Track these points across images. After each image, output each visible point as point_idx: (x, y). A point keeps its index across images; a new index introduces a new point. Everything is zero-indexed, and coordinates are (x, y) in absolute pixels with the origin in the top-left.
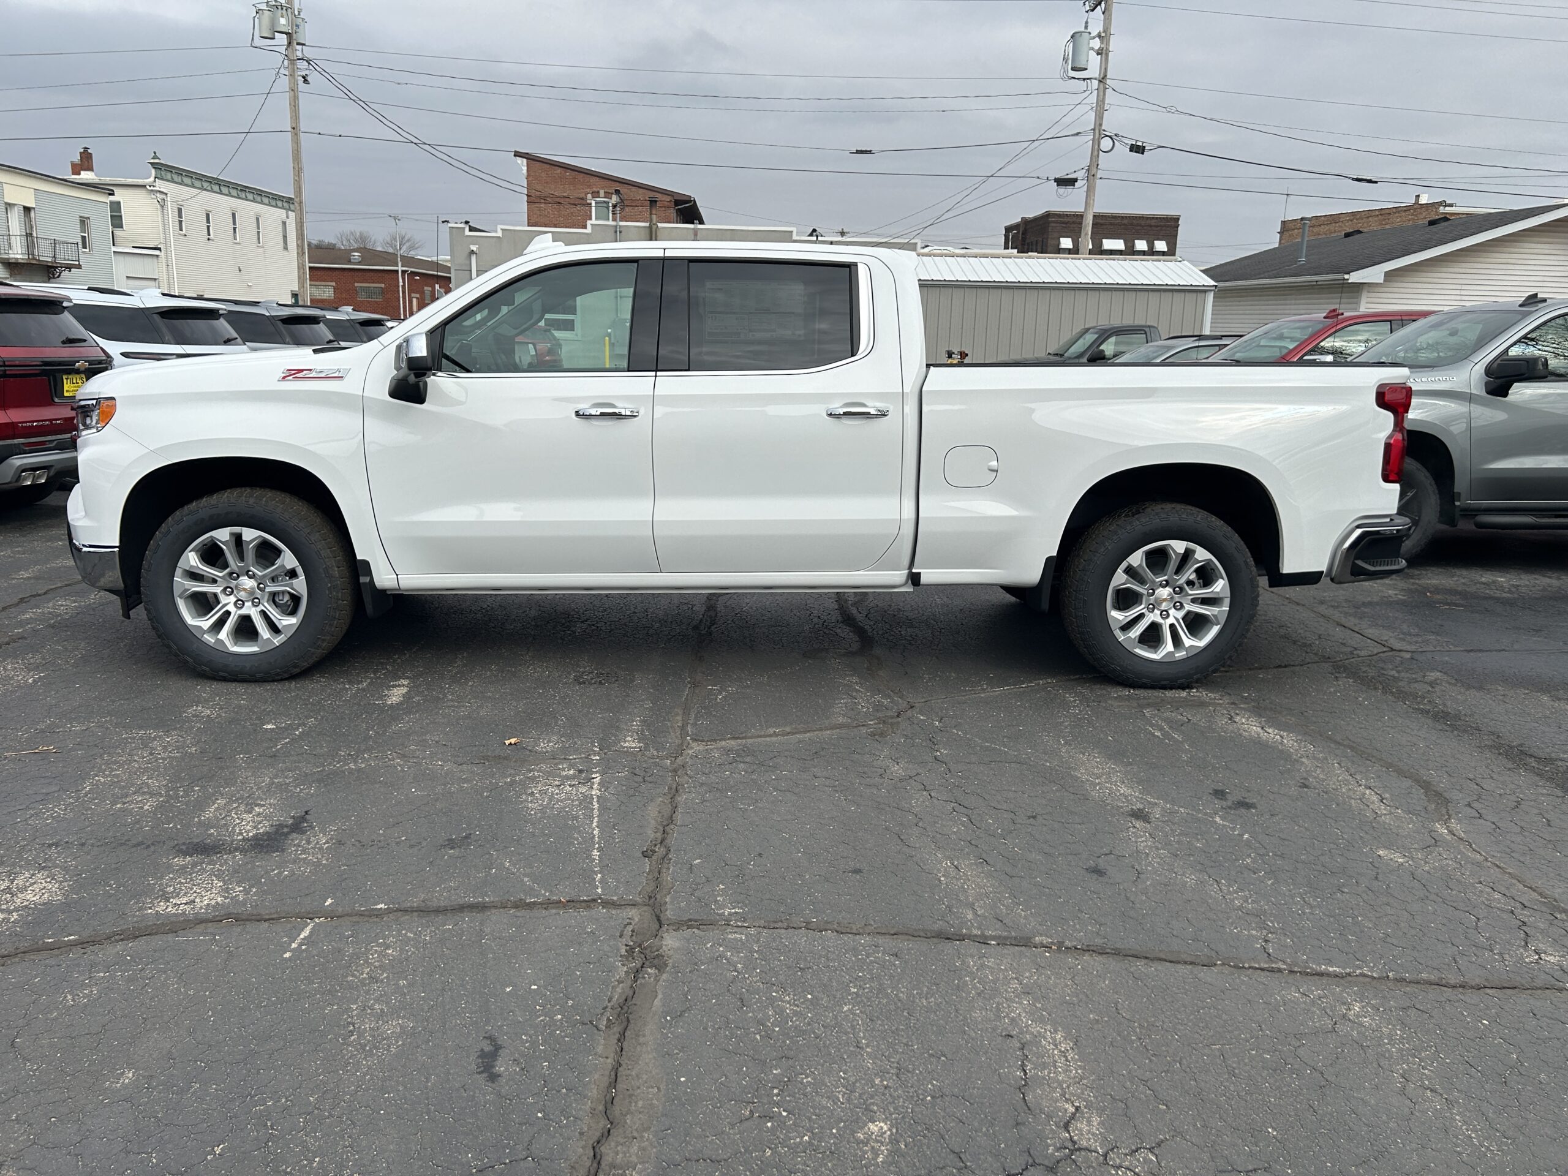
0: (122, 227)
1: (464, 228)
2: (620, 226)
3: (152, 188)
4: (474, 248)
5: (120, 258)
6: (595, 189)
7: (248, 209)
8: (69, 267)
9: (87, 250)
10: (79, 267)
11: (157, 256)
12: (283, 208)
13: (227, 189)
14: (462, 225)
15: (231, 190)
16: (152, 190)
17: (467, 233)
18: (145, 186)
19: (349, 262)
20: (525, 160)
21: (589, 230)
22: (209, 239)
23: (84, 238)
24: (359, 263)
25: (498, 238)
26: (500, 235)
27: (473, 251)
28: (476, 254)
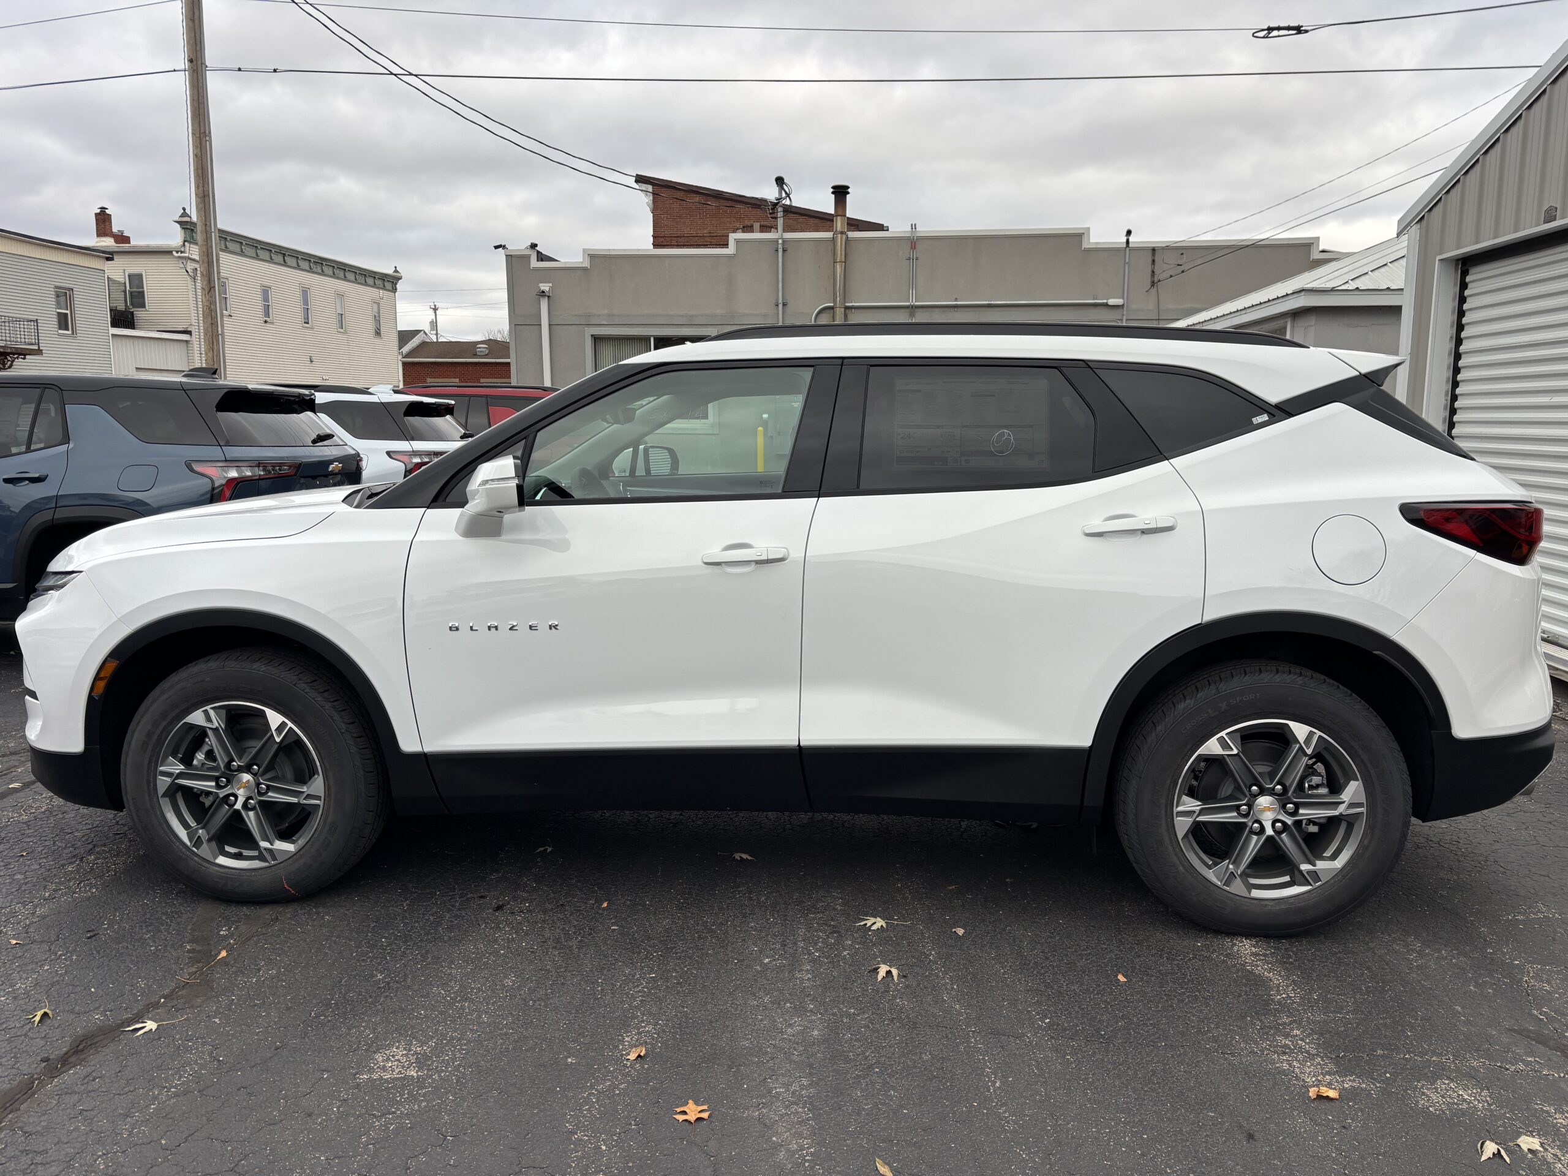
1: (528, 257)
2: (784, 239)
3: (179, 254)
4: (545, 287)
5: (126, 343)
6: (747, 223)
7: (323, 286)
8: (23, 354)
9: (69, 332)
10: (39, 352)
11: (187, 342)
12: (374, 286)
13: (294, 260)
14: (528, 252)
15: (301, 263)
16: (180, 257)
17: (534, 263)
18: (170, 252)
19: (475, 355)
20: (650, 188)
21: (731, 250)
22: (266, 322)
23: (62, 316)
24: (486, 356)
25: (584, 269)
26: (587, 264)
27: (543, 292)
28: (549, 297)
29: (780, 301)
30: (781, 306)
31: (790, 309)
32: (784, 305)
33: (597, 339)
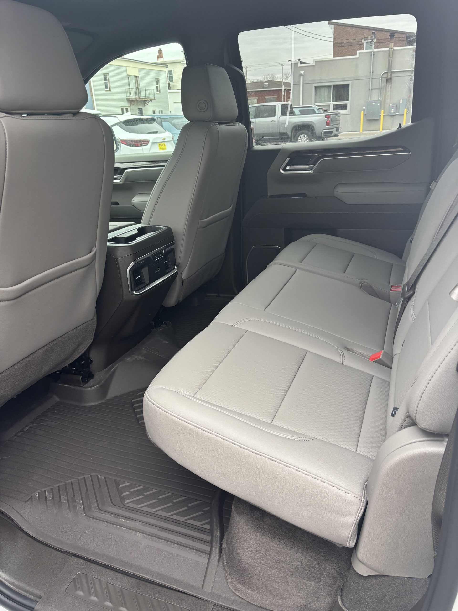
0: (172, 81)
1: (298, 63)
2: (374, 52)
3: (183, 63)
4: (302, 72)
5: (171, 94)
6: (366, 36)
8: (151, 100)
9: (159, 92)
10: (154, 99)
14: (298, 62)
17: (299, 65)
18: (180, 62)
19: (263, 87)
20: (333, 26)
21: (357, 56)
23: (157, 87)
24: (267, 88)
25: (313, 66)
26: (314, 64)
27: (301, 74)
28: (303, 75)
29: (371, 71)
30: (371, 73)
31: (374, 73)
32: (373, 72)
33: (316, 87)
